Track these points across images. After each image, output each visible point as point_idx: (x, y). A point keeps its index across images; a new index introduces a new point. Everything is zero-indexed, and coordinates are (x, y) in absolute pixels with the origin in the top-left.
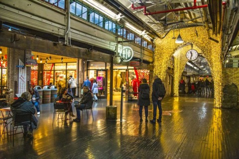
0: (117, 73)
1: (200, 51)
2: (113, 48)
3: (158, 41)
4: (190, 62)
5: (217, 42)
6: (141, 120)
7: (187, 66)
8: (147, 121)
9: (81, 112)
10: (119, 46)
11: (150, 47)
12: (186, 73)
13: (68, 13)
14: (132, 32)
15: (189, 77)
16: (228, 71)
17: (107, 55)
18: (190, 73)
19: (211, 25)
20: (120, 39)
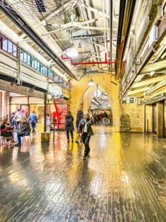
0: (35, 107)
1: (103, 90)
2: (45, 88)
3: (73, 82)
4: (94, 99)
5: (116, 84)
6: (69, 142)
7: (92, 102)
8: (73, 142)
9: (22, 138)
10: (50, 85)
11: (68, 87)
12: (90, 107)
13: (19, 60)
14: (57, 75)
15: (92, 111)
16: (123, 105)
17: (42, 93)
18: (93, 107)
19: (114, 73)
20: (50, 81)
